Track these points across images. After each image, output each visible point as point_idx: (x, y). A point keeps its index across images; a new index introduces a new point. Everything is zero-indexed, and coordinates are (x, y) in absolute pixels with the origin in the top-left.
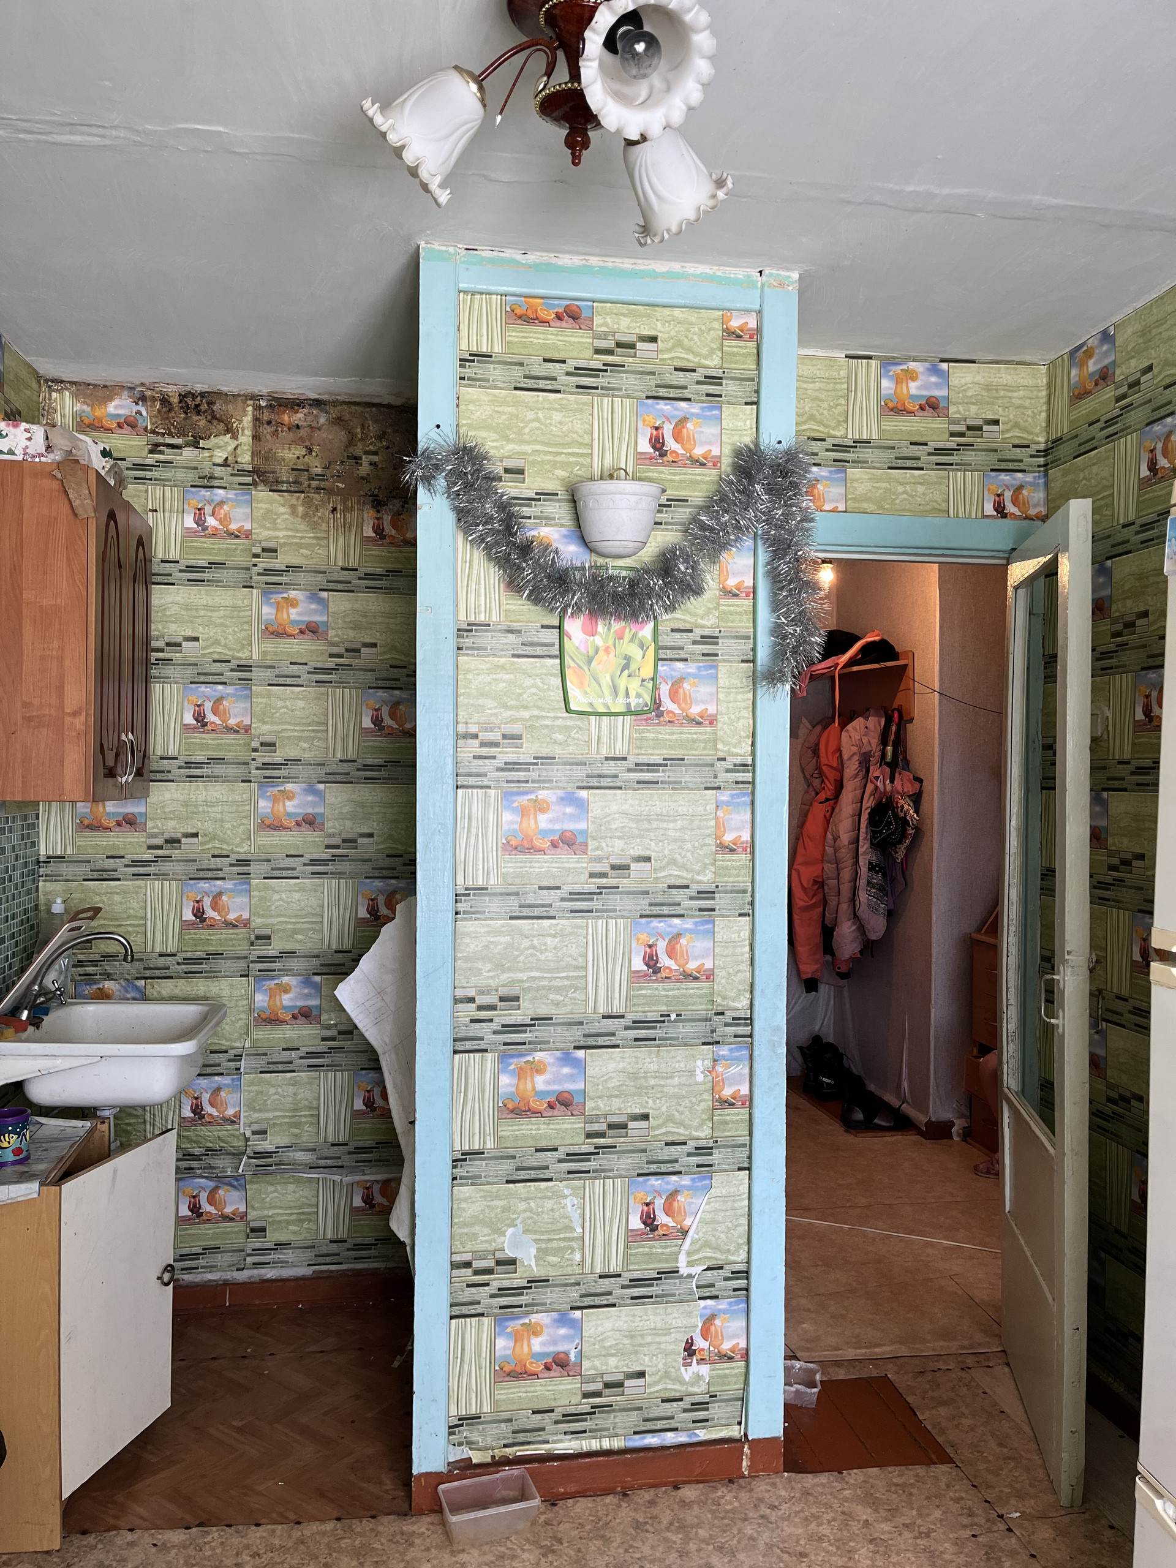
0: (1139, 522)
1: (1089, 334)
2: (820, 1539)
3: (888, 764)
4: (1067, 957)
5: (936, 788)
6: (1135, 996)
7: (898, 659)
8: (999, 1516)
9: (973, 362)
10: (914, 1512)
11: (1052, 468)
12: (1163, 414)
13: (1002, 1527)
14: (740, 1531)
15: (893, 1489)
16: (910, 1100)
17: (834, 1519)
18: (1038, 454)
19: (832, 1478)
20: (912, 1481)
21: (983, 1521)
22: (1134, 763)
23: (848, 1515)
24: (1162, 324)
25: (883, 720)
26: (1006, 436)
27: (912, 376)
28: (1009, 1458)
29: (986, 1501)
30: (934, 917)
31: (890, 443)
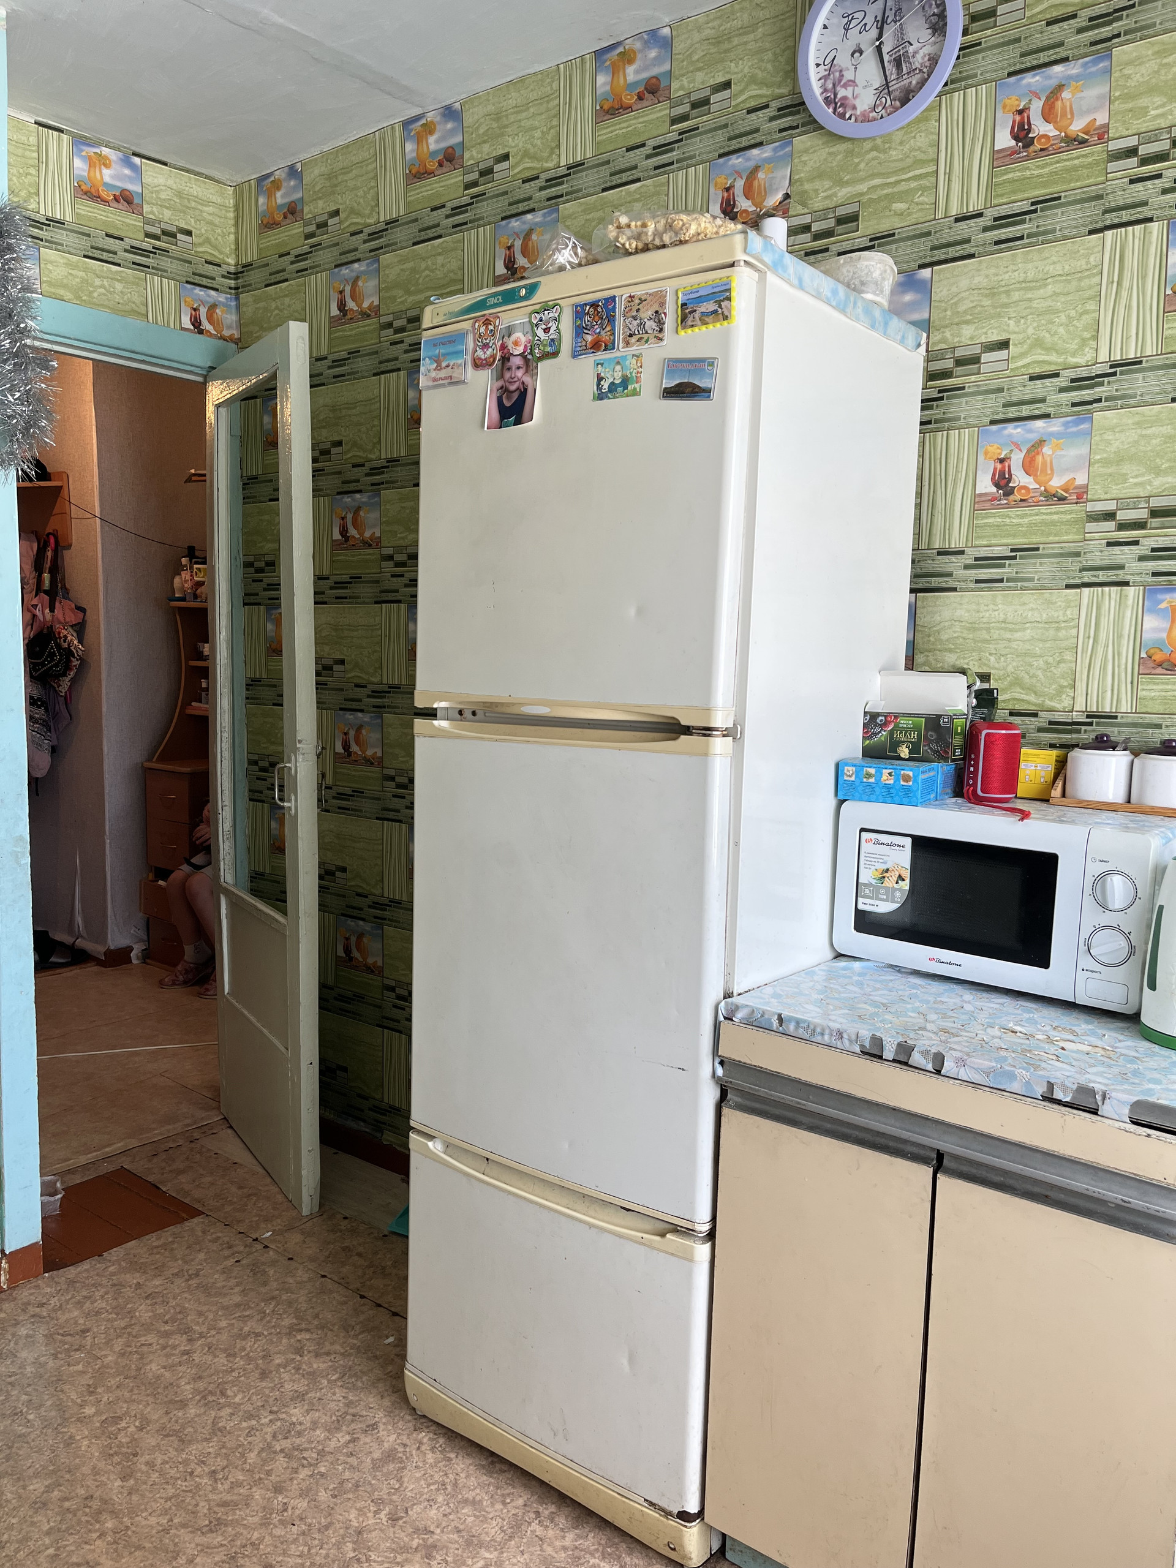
0: (331, 357)
1: (277, 166)
2: (98, 1313)
3: (46, 592)
4: (298, 745)
5: (102, 618)
6: (338, 783)
7: (50, 480)
8: (254, 1240)
9: (165, 164)
10: (180, 1262)
11: (243, 292)
12: (350, 259)
13: (259, 1247)
14: (14, 1335)
15: (155, 1251)
16: (85, 935)
17: (106, 1293)
18: (228, 275)
19: (94, 1263)
20: (170, 1240)
21: (242, 1248)
22: (333, 579)
23: (120, 1285)
24: (348, 172)
25: (35, 546)
26: (199, 249)
27: (105, 162)
28: (250, 1195)
29: (240, 1233)
30: (105, 749)
31: (85, 230)
